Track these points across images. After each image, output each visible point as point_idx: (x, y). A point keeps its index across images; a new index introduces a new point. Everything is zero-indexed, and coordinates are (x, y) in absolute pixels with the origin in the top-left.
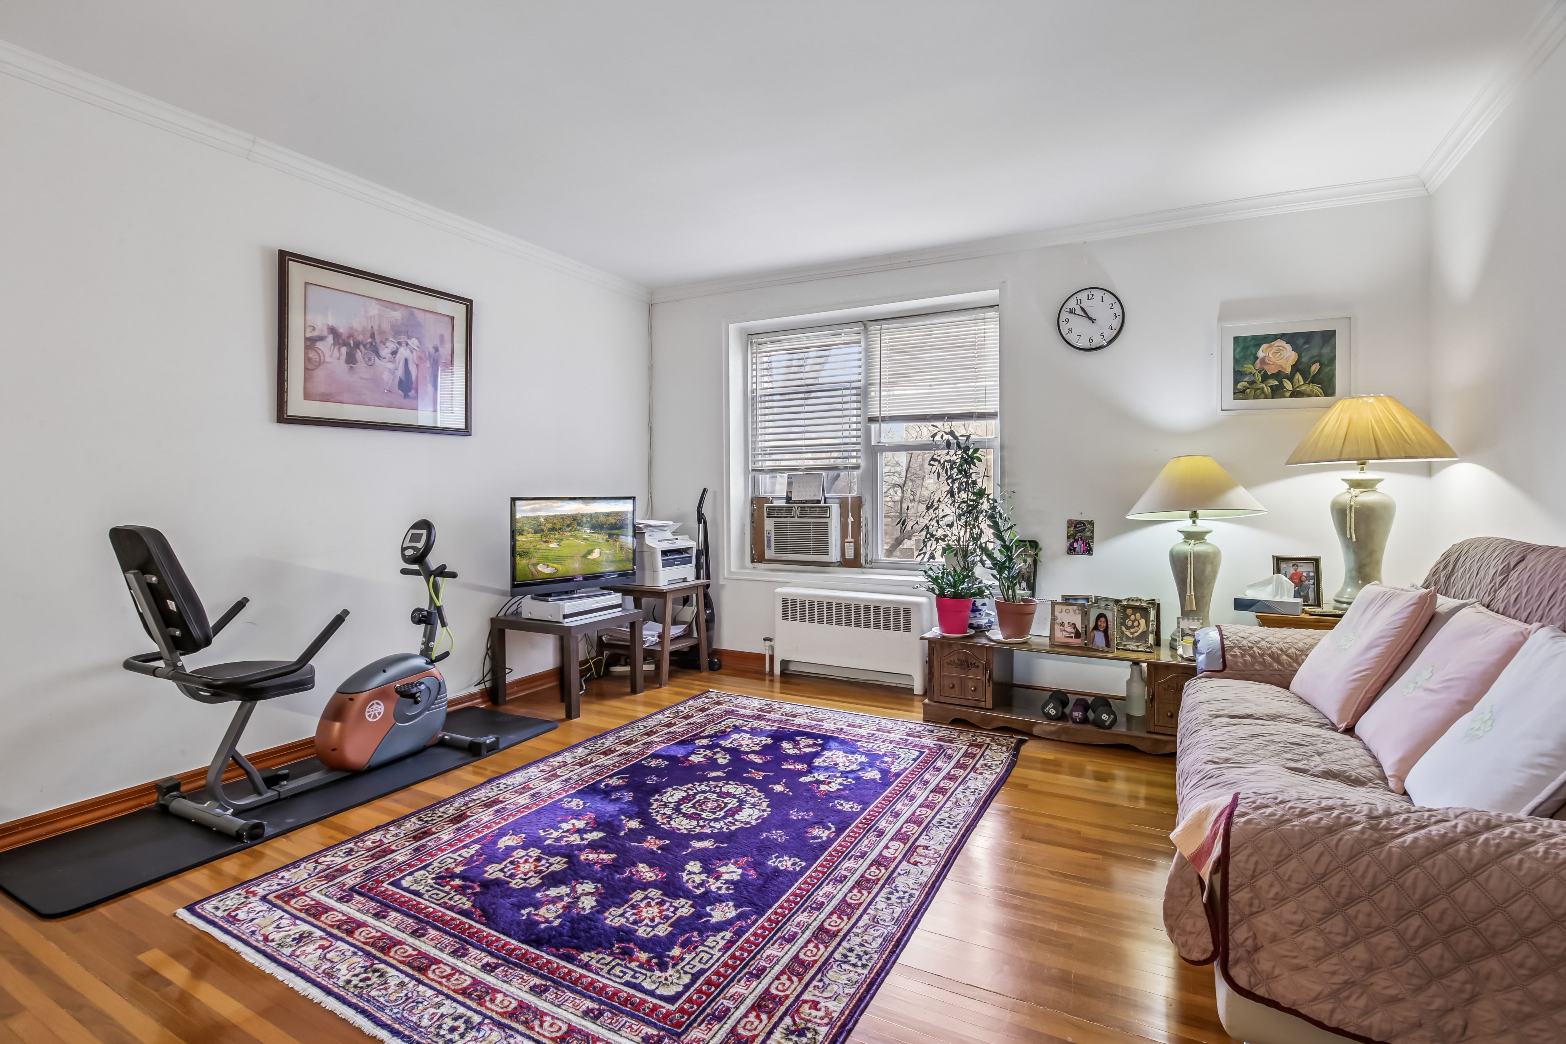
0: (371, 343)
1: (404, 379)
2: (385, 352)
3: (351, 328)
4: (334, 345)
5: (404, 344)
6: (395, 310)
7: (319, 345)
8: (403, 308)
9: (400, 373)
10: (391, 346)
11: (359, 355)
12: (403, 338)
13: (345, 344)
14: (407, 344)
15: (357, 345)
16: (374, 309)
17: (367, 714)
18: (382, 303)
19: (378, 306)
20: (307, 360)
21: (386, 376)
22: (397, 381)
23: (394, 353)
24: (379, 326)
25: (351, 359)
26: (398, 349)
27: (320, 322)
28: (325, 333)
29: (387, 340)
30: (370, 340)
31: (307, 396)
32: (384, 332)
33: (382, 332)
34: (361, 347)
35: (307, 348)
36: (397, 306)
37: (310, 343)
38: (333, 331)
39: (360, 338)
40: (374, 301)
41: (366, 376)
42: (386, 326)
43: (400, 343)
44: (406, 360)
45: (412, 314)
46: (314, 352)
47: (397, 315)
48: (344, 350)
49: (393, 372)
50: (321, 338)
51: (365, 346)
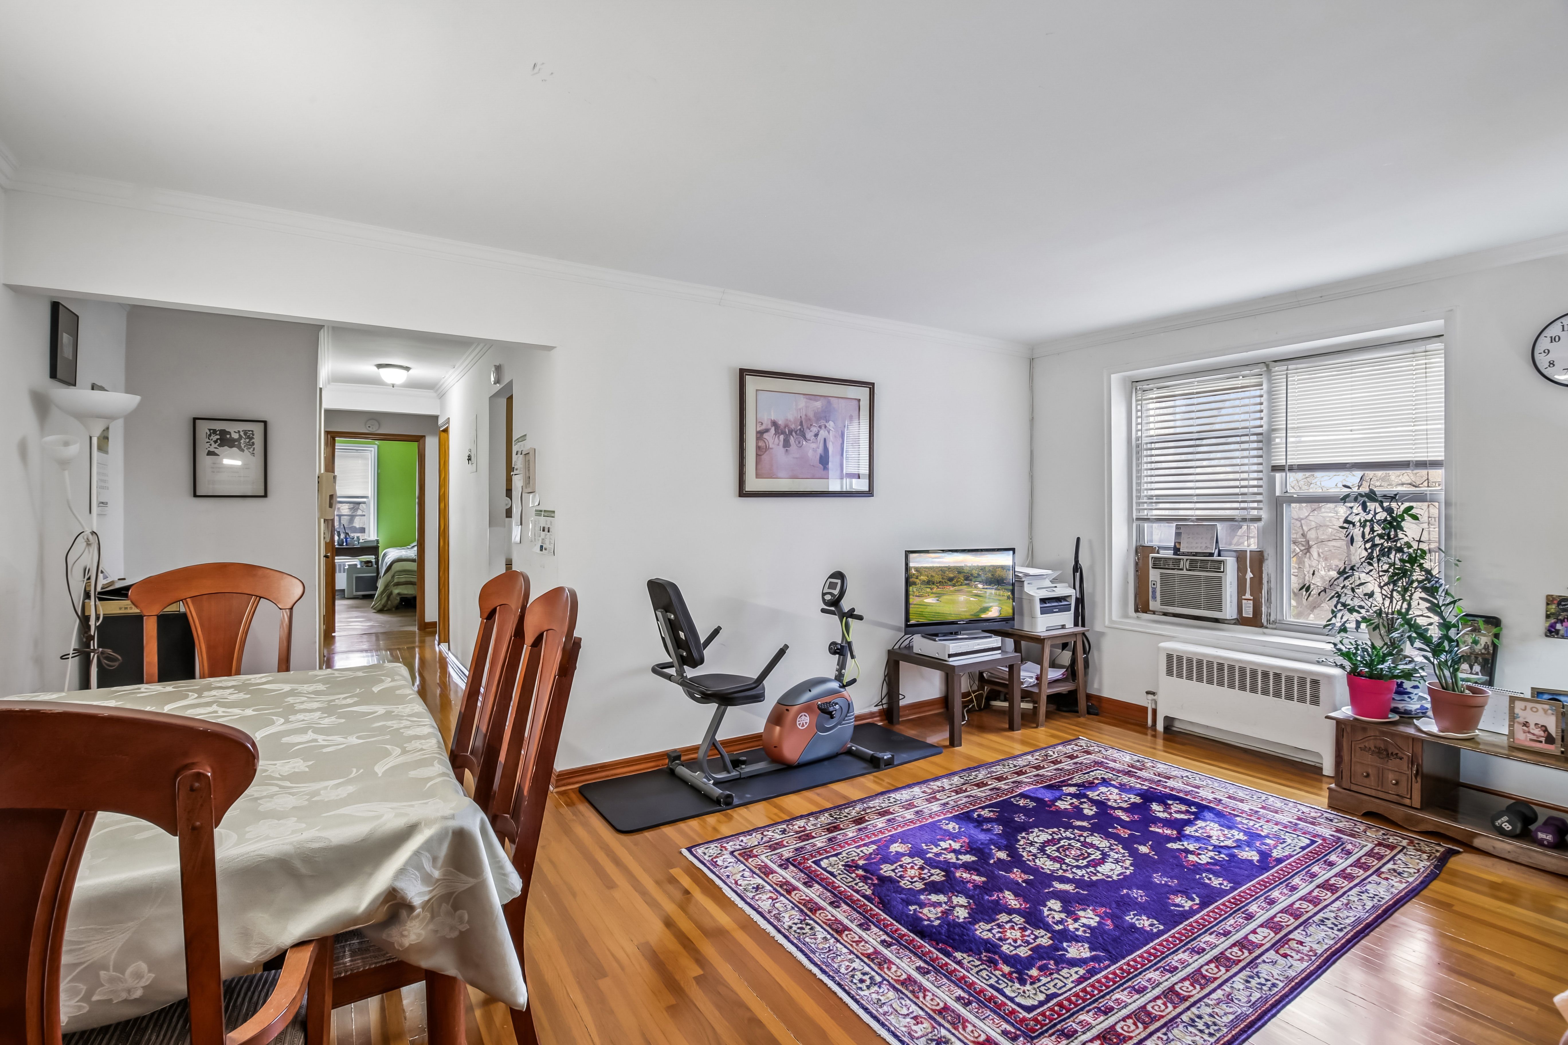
0: (800, 429)
1: (823, 455)
2: (810, 435)
3: (787, 420)
4: (775, 434)
5: (823, 427)
6: (816, 401)
7: (766, 436)
8: (822, 398)
9: (820, 450)
10: (814, 430)
11: (792, 440)
12: (822, 422)
13: (783, 433)
14: (826, 427)
15: (791, 432)
16: (802, 402)
17: (798, 723)
18: (807, 396)
19: (805, 400)
20: (758, 448)
21: (810, 453)
22: (818, 457)
23: (816, 435)
24: (806, 415)
25: (786, 444)
26: (819, 432)
27: (767, 417)
28: (769, 426)
29: (811, 425)
30: (799, 427)
31: (758, 476)
32: (810, 419)
33: (808, 419)
34: (794, 433)
35: (758, 439)
36: (819, 397)
37: (760, 434)
38: (774, 424)
39: (793, 426)
40: (802, 396)
41: (797, 456)
42: (811, 415)
43: (820, 427)
44: (825, 440)
45: (829, 403)
46: (762, 442)
47: (818, 404)
48: (782, 437)
49: (815, 450)
50: (767, 431)
51: (796, 432)
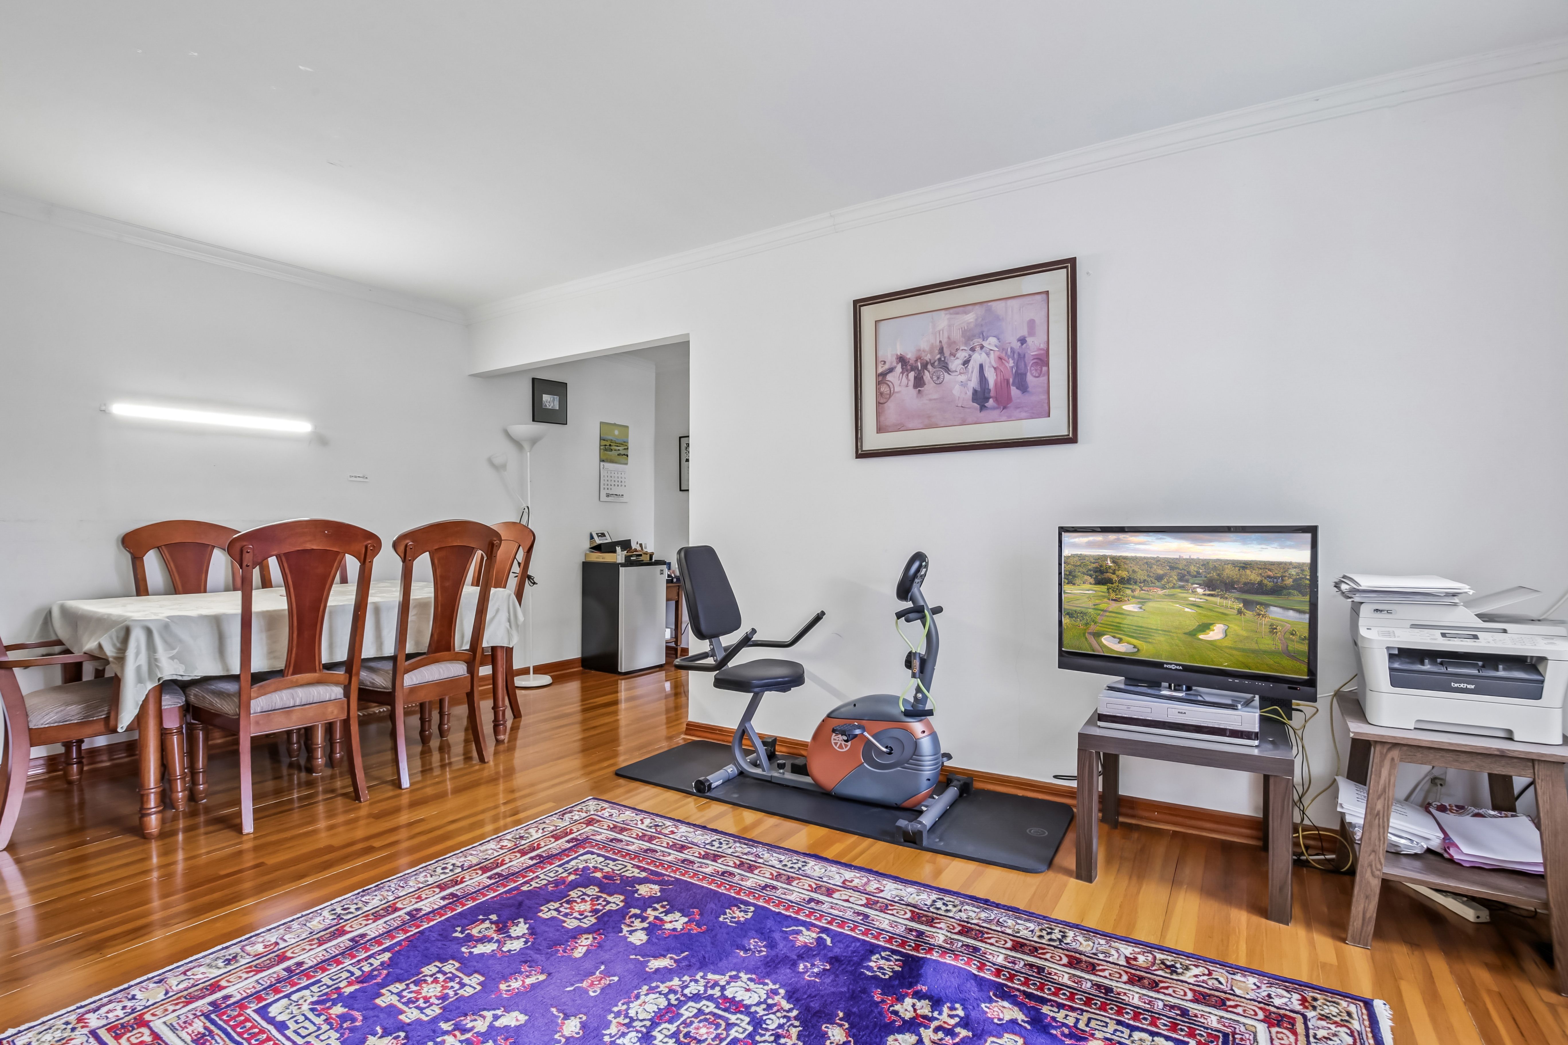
0: (940, 359)
1: (978, 389)
2: (955, 364)
3: (919, 350)
4: (902, 373)
5: (978, 349)
6: (966, 313)
7: (889, 377)
8: (977, 307)
9: (974, 383)
10: (962, 355)
11: (927, 376)
12: (977, 342)
13: (913, 368)
14: (982, 347)
15: (925, 366)
16: (943, 321)
17: (833, 742)
18: (952, 311)
19: (948, 316)
20: (879, 394)
21: (957, 391)
22: (970, 393)
23: (966, 363)
24: (949, 338)
25: (919, 382)
26: (970, 356)
27: (889, 354)
28: (894, 364)
29: (957, 350)
30: (938, 356)
31: (880, 429)
32: (954, 342)
33: (951, 343)
34: (929, 367)
35: (879, 383)
36: (970, 307)
37: (881, 378)
38: (902, 359)
39: (928, 358)
40: (943, 312)
41: (935, 396)
42: (957, 335)
43: (973, 349)
44: (981, 367)
45: (989, 310)
46: (885, 386)
47: (970, 318)
48: (912, 375)
49: (963, 385)
50: (891, 370)
51: (933, 365)
